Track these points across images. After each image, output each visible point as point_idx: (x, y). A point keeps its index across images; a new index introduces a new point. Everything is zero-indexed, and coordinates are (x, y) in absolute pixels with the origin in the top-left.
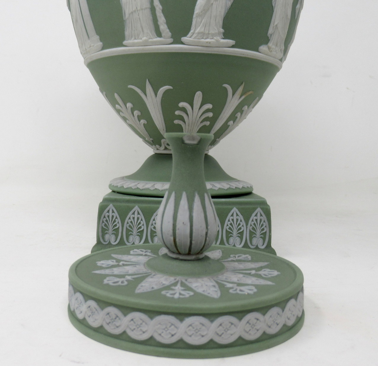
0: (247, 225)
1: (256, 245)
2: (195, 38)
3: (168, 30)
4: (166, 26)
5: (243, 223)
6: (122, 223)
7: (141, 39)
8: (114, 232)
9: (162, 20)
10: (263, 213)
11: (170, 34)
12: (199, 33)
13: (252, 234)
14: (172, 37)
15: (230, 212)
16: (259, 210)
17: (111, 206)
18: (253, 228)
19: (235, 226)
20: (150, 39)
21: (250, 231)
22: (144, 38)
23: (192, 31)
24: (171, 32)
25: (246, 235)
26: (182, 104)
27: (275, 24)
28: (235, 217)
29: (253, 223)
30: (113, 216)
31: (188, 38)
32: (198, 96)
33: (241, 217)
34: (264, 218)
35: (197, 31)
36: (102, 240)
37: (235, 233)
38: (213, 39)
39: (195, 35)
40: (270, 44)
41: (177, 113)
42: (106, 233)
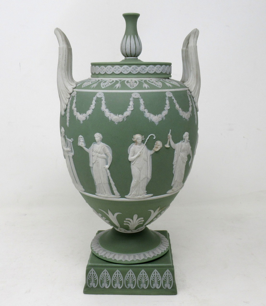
0: (162, 277)
1: (167, 287)
2: (132, 196)
3: (118, 193)
4: (117, 191)
5: (160, 277)
6: (98, 277)
7: (105, 195)
8: (94, 282)
9: (114, 188)
10: (170, 272)
11: (119, 194)
12: (133, 194)
13: (164, 282)
14: (120, 195)
15: (153, 271)
16: (168, 270)
17: (92, 270)
18: (165, 279)
19: (156, 278)
20: (109, 195)
21: (163, 280)
22: (106, 195)
23: (130, 194)
24: (119, 193)
25: (162, 282)
26: (127, 219)
27: (175, 180)
28: (156, 274)
29: (165, 276)
30: (93, 274)
31: (129, 196)
32: (135, 217)
33: (159, 274)
34: (171, 274)
35: (133, 193)
36: (88, 286)
37: (156, 281)
38: (141, 196)
39: (131, 195)
40: (173, 188)
41: (125, 221)
42: (91, 282)
